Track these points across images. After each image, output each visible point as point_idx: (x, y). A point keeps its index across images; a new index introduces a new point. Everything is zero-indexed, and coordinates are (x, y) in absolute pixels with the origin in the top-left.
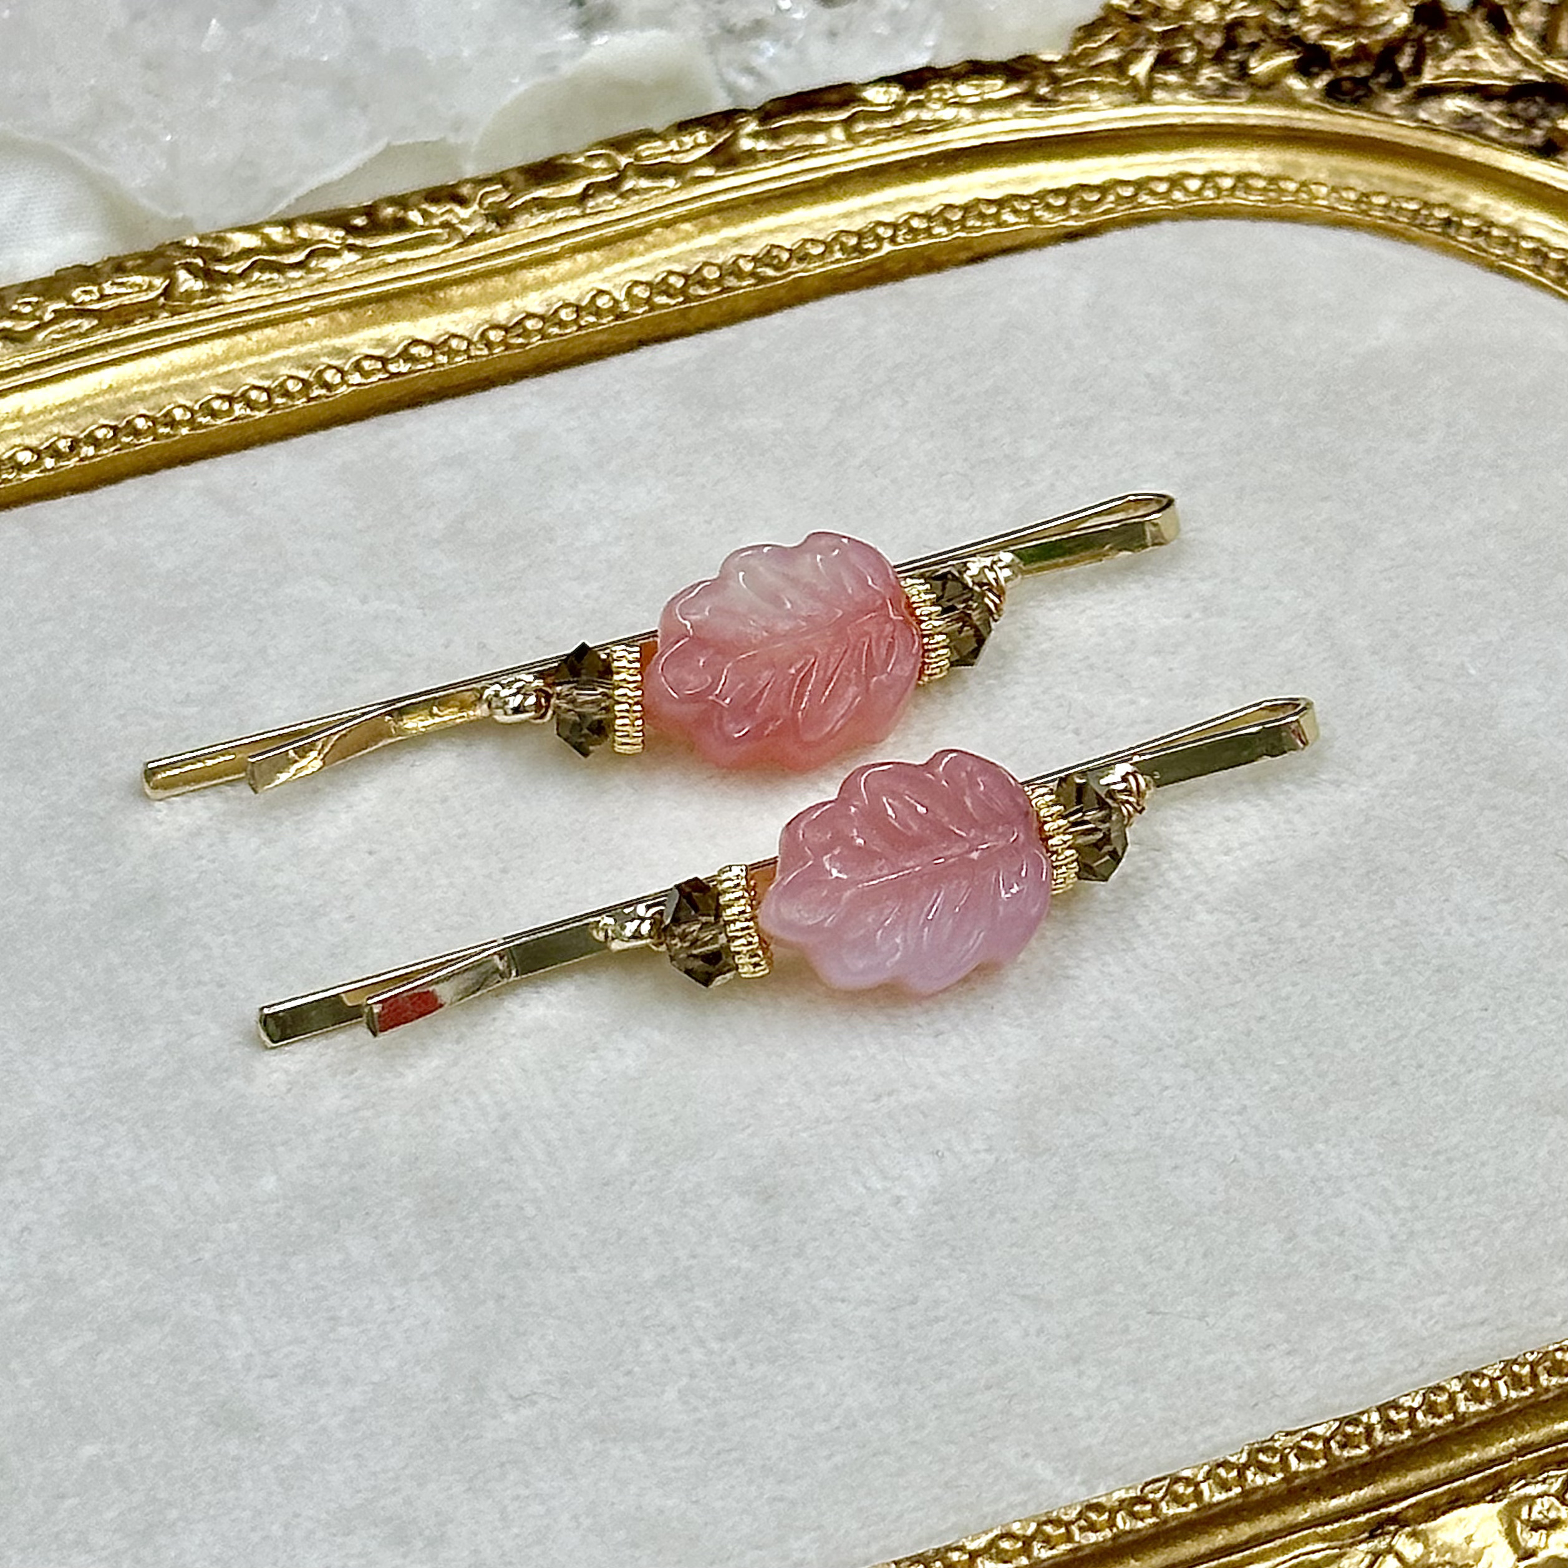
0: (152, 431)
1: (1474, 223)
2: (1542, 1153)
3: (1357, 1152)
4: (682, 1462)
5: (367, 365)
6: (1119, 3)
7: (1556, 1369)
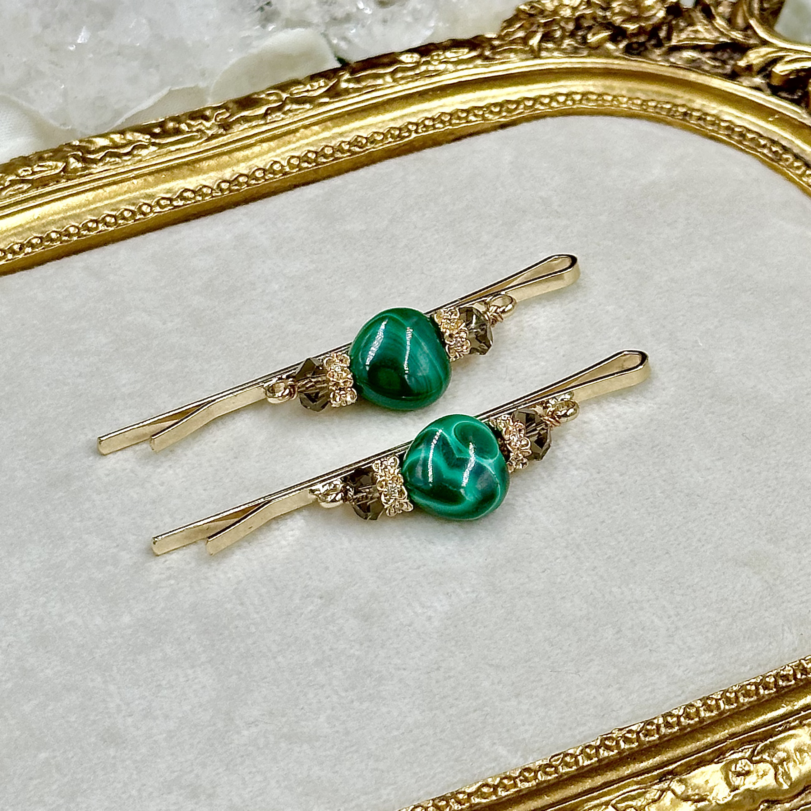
0: (59, 239)
1: (698, 114)
2: (739, 585)
4: (328, 753)
5: (163, 202)
6: (523, 7)
7: (747, 694)
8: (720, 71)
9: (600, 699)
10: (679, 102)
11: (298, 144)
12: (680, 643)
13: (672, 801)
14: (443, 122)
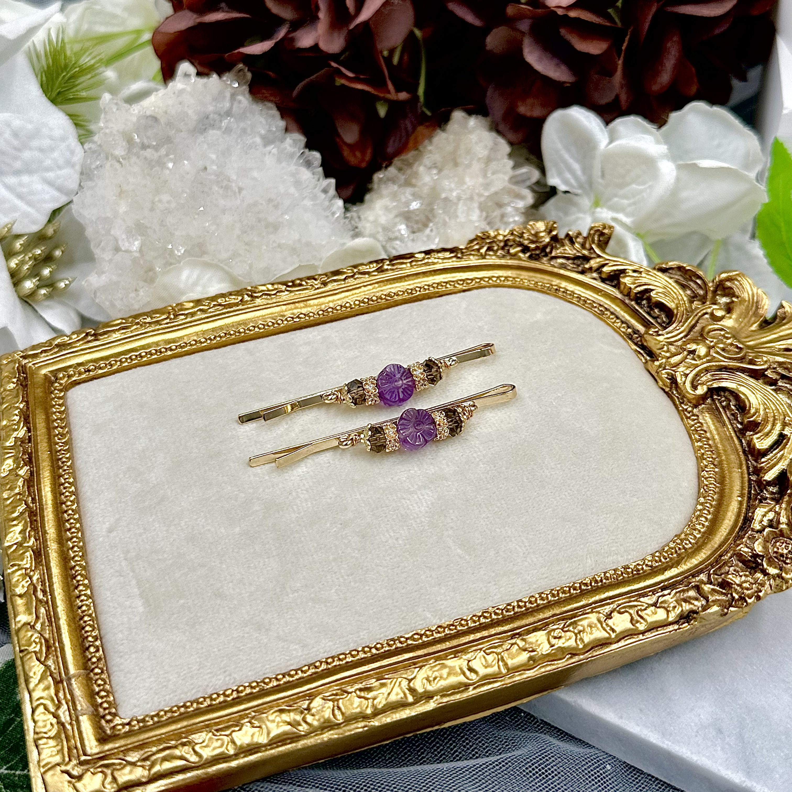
0: (235, 334)
1: (563, 290)
2: (564, 532)
3: (516, 530)
6: (479, 234)
7: (564, 592)
8: (576, 269)
9: (484, 589)
11: (359, 295)
12: (530, 561)
13: (517, 650)
14: (433, 287)
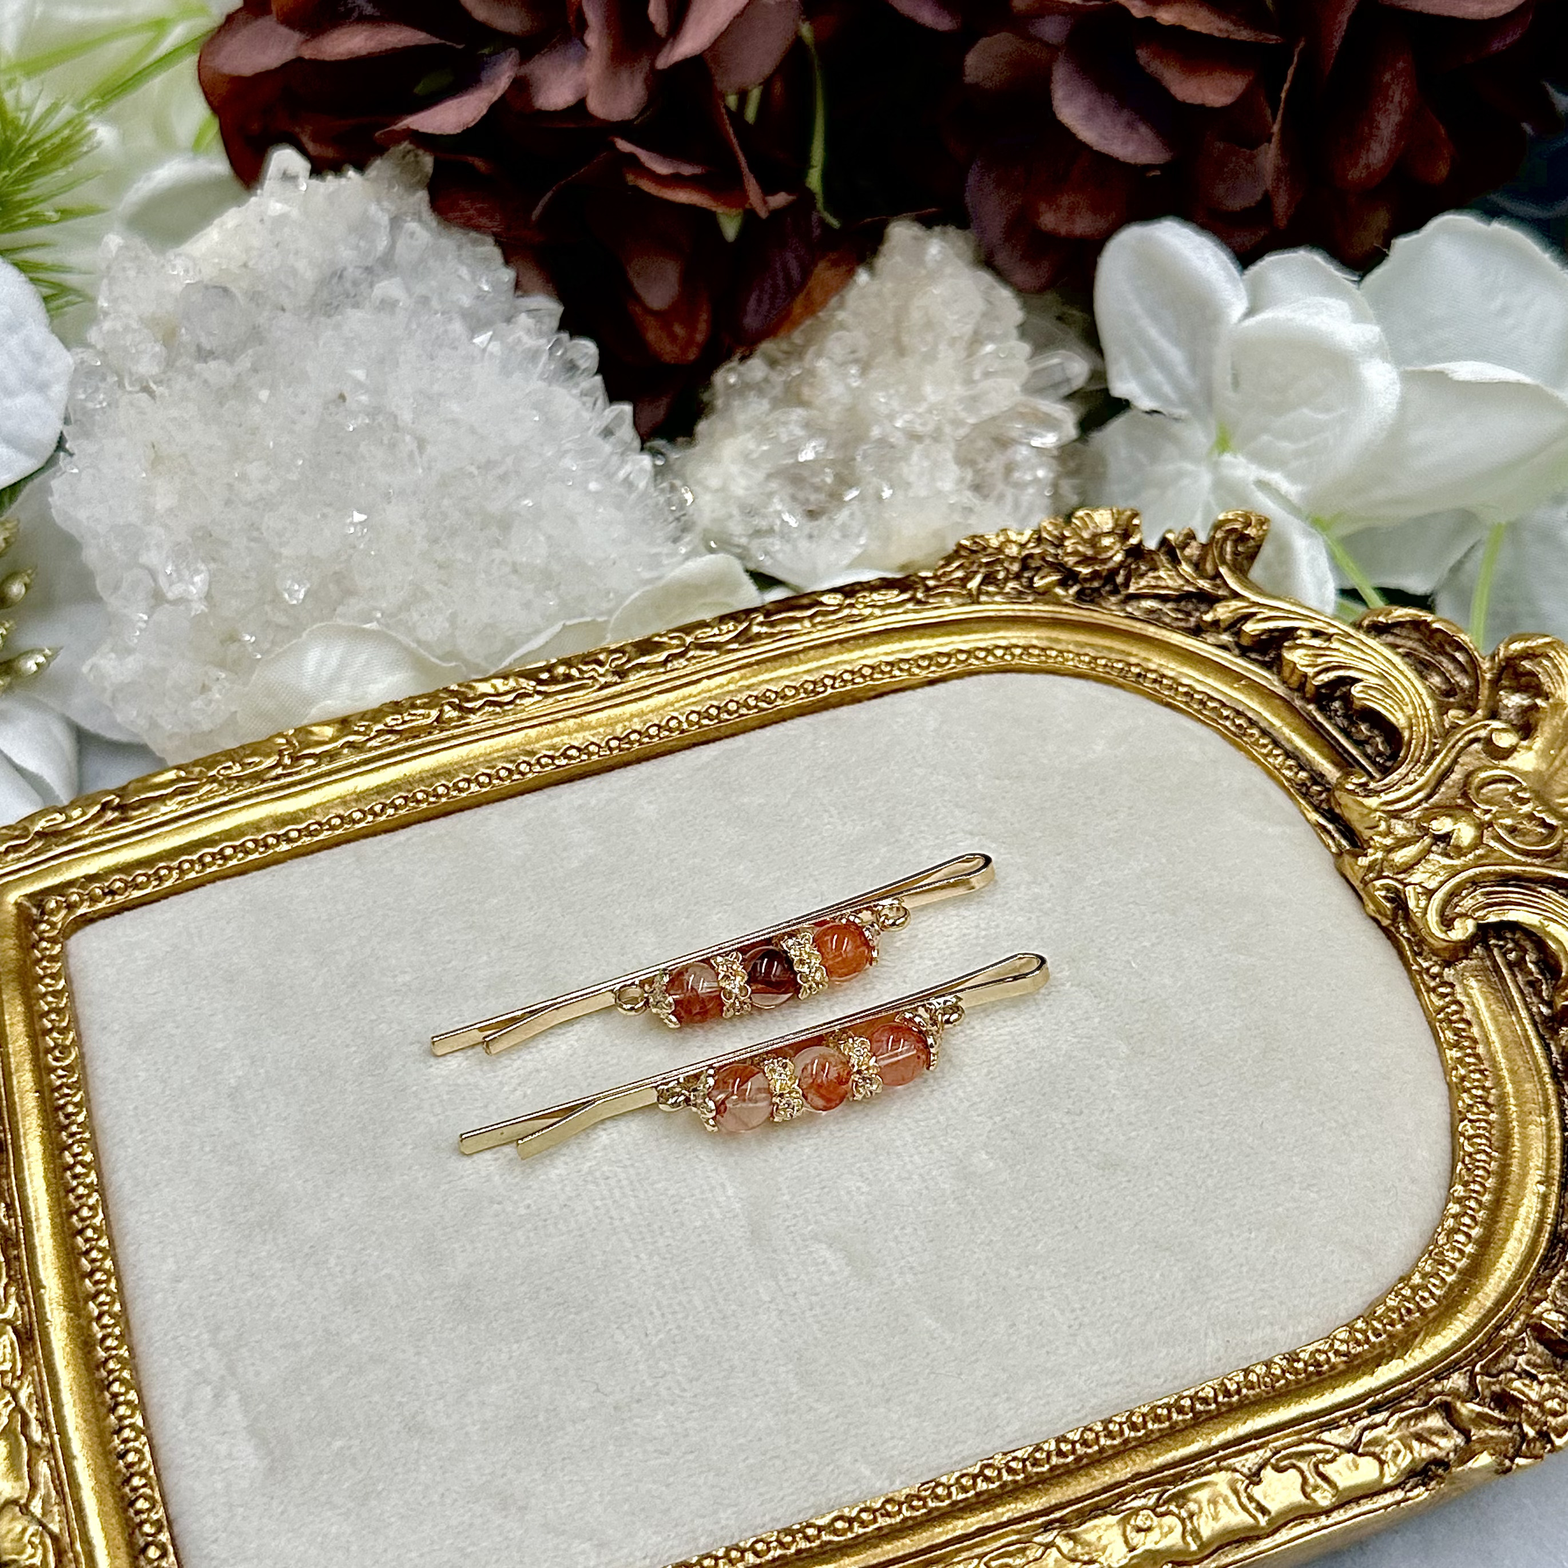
0: (426, 800)
1: (1154, 676)
2: (1158, 1276)
3: (1053, 1271)
5: (543, 761)
6: (964, 542)
7: (1157, 1419)
8: (1182, 624)
9: (985, 1411)
10: (1133, 660)
11: (698, 698)
12: (1083, 1345)
13: (1056, 1561)
14: (863, 676)
